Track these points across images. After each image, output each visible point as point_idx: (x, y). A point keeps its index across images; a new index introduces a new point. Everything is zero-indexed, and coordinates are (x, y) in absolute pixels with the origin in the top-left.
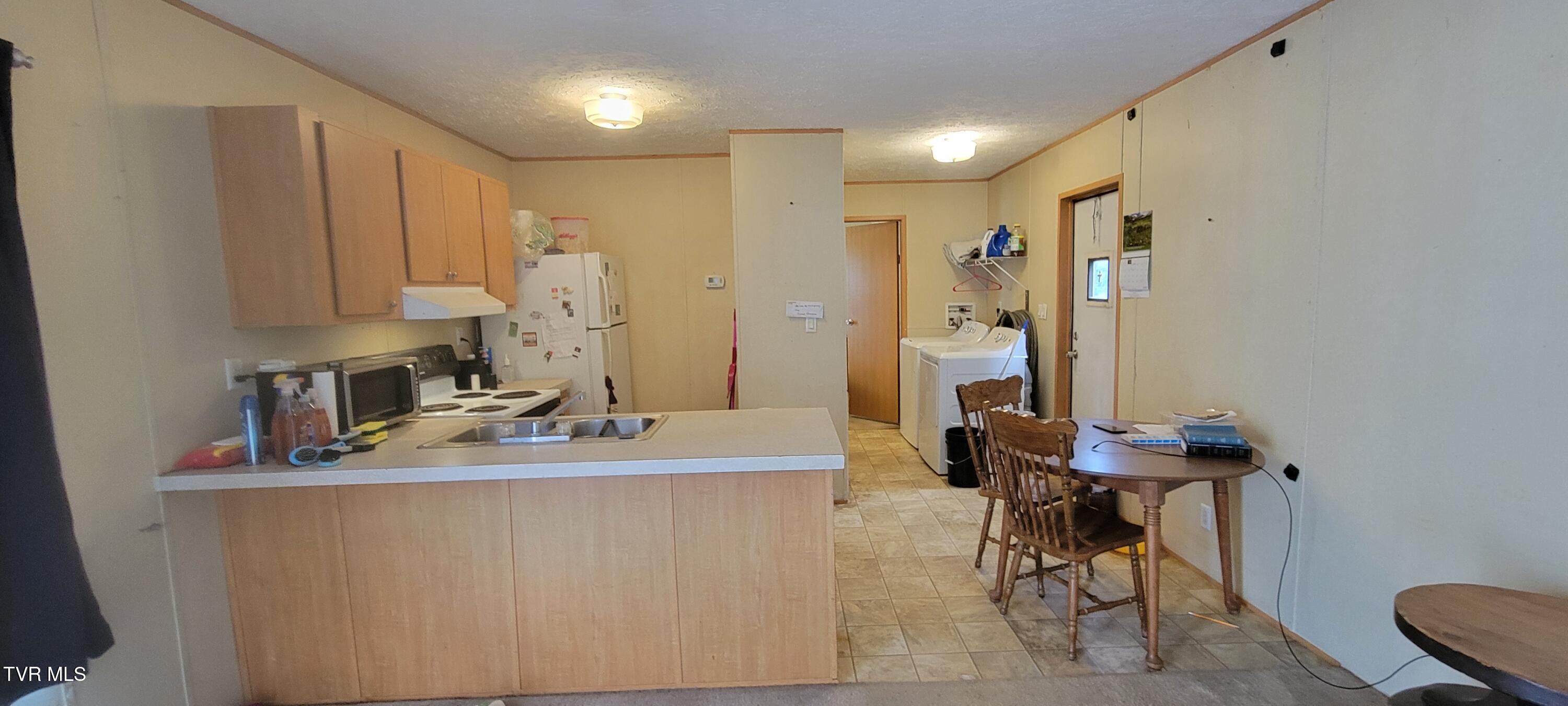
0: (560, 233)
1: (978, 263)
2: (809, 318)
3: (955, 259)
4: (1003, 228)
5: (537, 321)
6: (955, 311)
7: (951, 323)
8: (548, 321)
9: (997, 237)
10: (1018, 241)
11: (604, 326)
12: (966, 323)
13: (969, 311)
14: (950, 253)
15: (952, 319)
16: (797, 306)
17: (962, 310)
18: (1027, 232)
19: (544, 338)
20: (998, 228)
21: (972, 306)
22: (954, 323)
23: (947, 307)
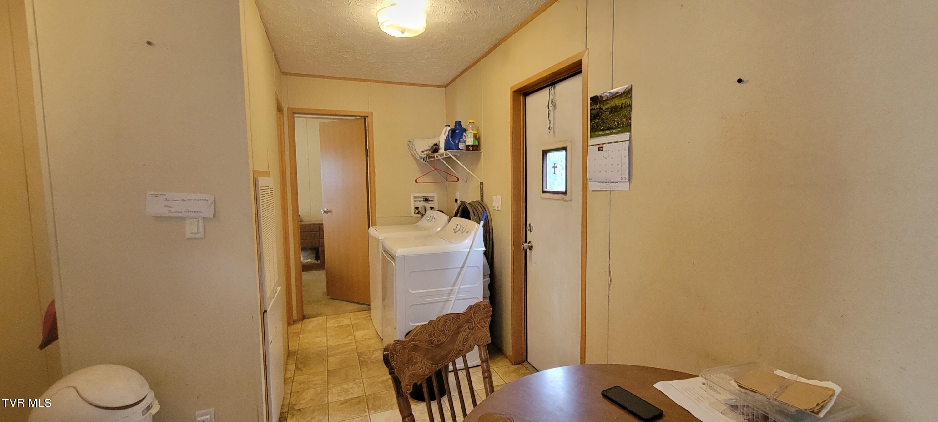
1: (437, 157)
2: (191, 218)
3: (418, 154)
4: (458, 123)
6: (420, 201)
7: (417, 211)
9: (453, 131)
10: (472, 136)
12: (429, 212)
13: (432, 201)
14: (413, 148)
15: (417, 208)
17: (426, 200)
18: (480, 129)
20: (454, 124)
21: (434, 196)
22: (419, 211)
23: (412, 197)
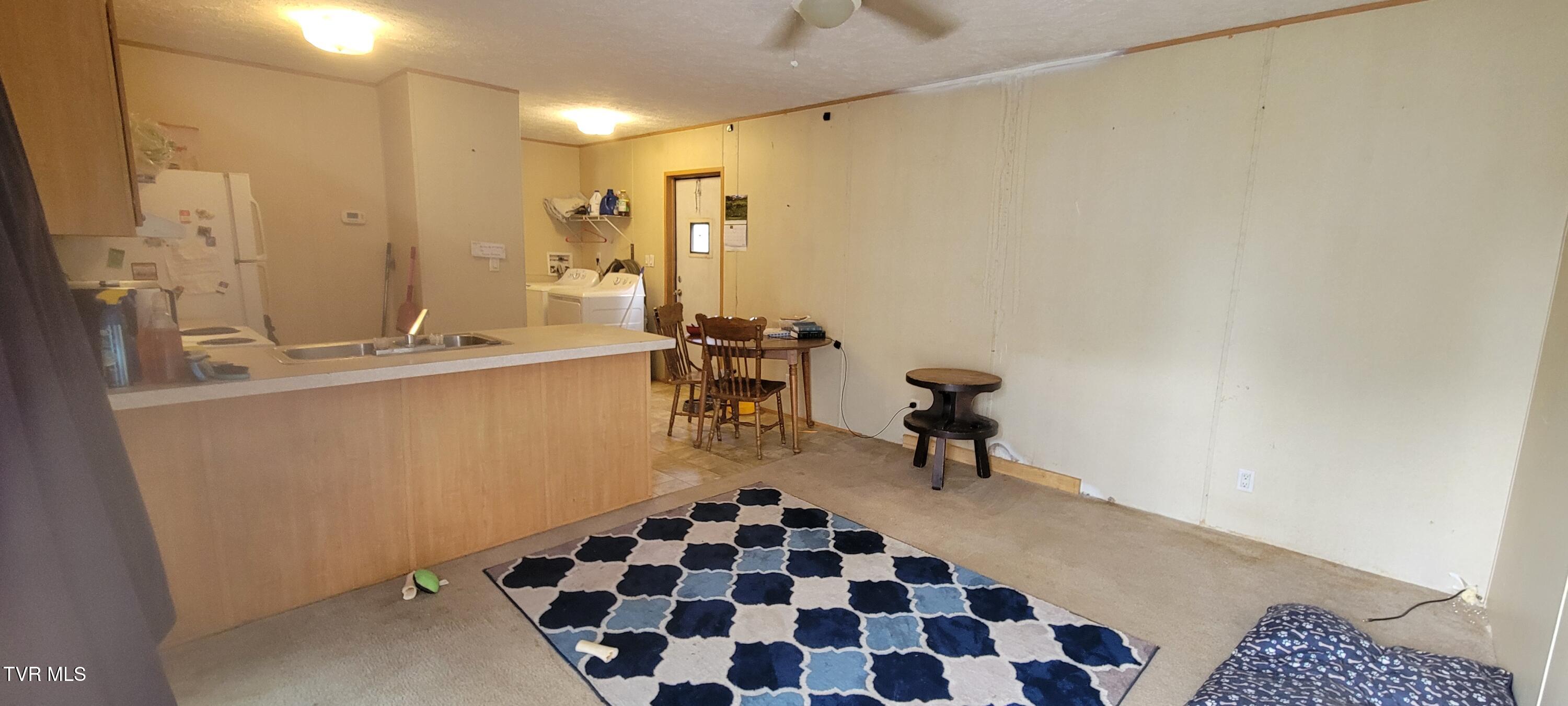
1: (587, 219)
2: (493, 258)
3: (559, 214)
4: (610, 192)
5: (157, 250)
6: (556, 260)
8: (175, 250)
9: (606, 198)
10: (625, 204)
12: (566, 270)
13: (567, 260)
14: (553, 208)
15: (552, 267)
16: (481, 247)
17: (561, 259)
18: (631, 196)
19: (169, 270)
20: (607, 191)
21: (568, 256)
22: (554, 270)
23: (548, 256)
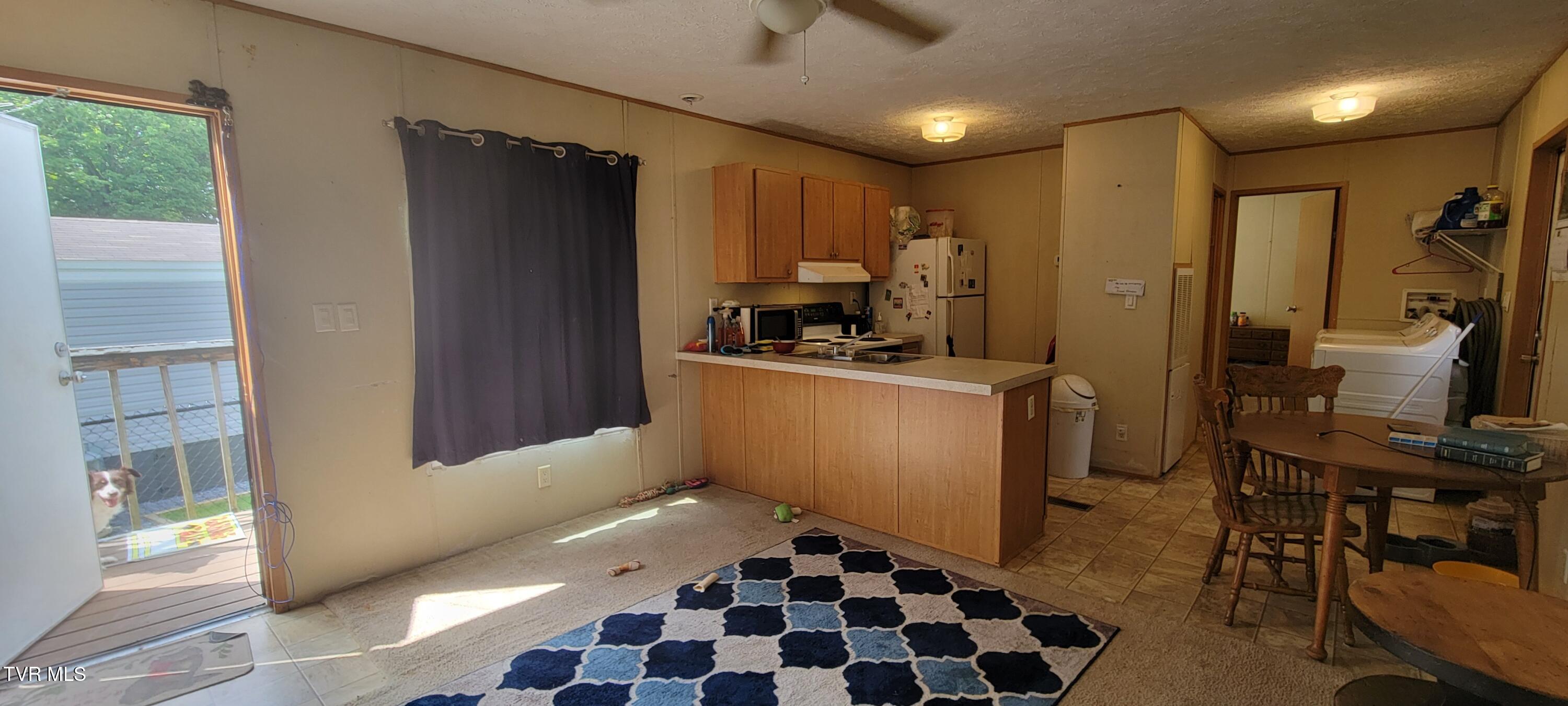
0: (931, 222)
1: (1434, 238)
2: (1129, 295)
4: (1472, 191)
5: (903, 290)
6: (1421, 300)
7: (1410, 314)
8: (910, 290)
10: (1488, 208)
11: (949, 295)
13: (1445, 300)
14: (1412, 227)
15: (1411, 310)
16: (1117, 283)
17: (1433, 299)
18: (1510, 196)
19: (907, 302)
20: (1466, 191)
21: (1450, 294)
22: (1414, 315)
23: (1406, 295)
